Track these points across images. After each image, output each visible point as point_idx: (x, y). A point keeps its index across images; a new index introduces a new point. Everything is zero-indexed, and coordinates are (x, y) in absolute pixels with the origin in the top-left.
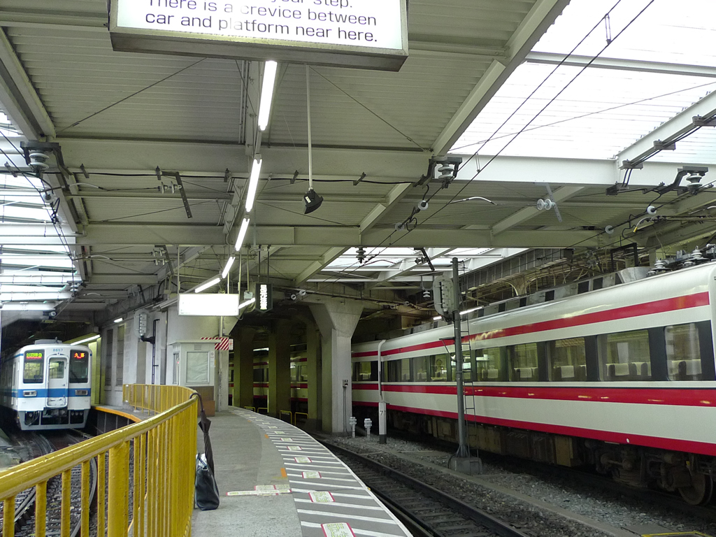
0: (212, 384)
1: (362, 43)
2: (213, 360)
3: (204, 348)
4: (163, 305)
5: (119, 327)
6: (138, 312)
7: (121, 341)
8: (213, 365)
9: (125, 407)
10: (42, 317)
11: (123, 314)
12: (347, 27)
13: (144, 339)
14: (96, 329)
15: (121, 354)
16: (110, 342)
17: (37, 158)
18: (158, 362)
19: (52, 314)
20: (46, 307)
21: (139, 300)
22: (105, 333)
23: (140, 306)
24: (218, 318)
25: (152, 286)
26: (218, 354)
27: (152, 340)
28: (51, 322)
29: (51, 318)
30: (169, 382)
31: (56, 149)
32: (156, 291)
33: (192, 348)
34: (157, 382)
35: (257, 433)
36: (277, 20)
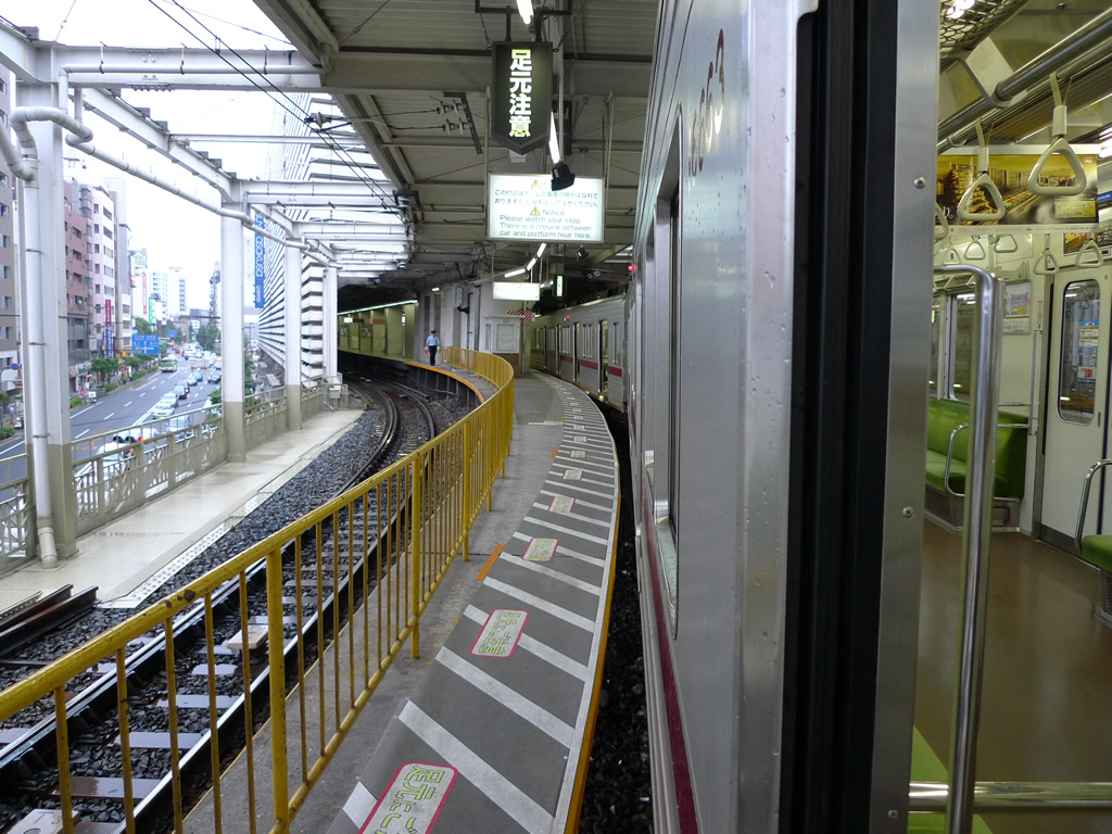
0: (517, 351)
1: (585, 239)
2: (519, 332)
3: (511, 322)
4: (477, 282)
5: (437, 296)
6: (455, 285)
7: (438, 308)
8: (518, 336)
9: (444, 366)
10: (367, 283)
11: (440, 285)
12: (579, 232)
13: (460, 309)
14: (415, 295)
15: (438, 319)
16: (427, 308)
17: (404, 202)
18: (472, 329)
19: (377, 281)
20: (371, 275)
21: (454, 274)
22: (423, 298)
23: (456, 280)
24: (523, 301)
25: (467, 264)
26: (522, 325)
27: (467, 311)
28: (375, 287)
29: (375, 284)
30: (482, 349)
31: (416, 194)
32: (471, 267)
33: (501, 322)
34: (472, 347)
35: (551, 392)
36: (551, 231)
